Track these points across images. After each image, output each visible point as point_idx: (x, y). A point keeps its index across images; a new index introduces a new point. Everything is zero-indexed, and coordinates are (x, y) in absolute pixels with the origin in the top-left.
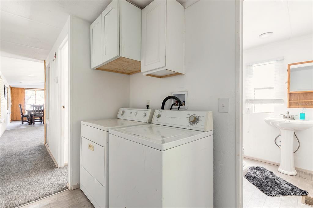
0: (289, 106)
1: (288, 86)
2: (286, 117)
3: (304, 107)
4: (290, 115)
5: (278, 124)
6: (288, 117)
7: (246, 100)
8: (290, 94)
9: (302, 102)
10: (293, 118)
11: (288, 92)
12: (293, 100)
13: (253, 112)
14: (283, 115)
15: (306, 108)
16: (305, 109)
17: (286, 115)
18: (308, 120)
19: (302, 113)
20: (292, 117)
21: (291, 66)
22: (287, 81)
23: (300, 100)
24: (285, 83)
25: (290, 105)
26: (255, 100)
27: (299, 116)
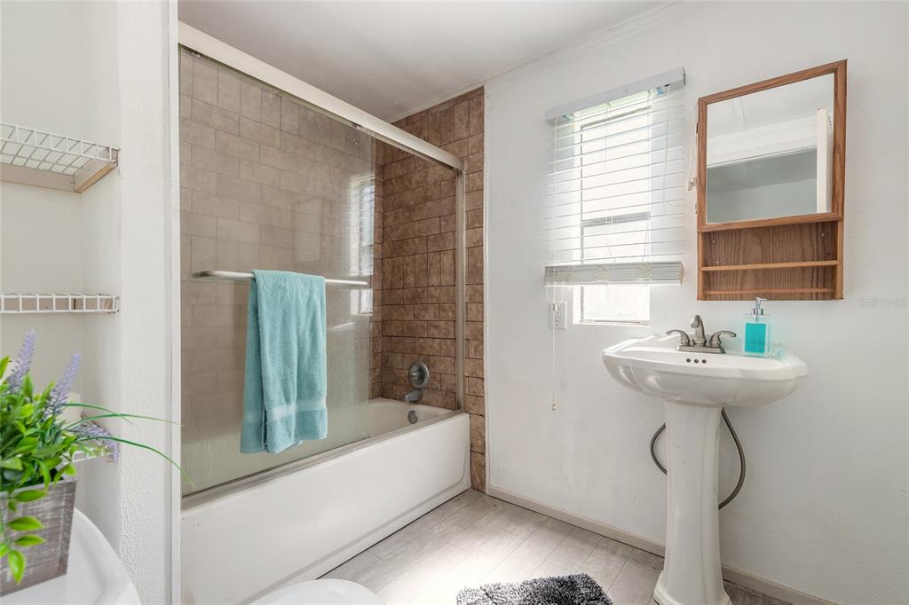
0: (704, 290)
1: (699, 199)
2: (691, 343)
3: (764, 296)
4: (708, 333)
5: (652, 380)
6: (700, 342)
7: (547, 268)
8: (709, 239)
9: (755, 271)
10: (720, 347)
11: (699, 226)
12: (720, 265)
13: (576, 320)
14: (679, 335)
15: (770, 297)
16: (764, 304)
17: (691, 332)
18: (778, 357)
19: (754, 322)
20: (715, 342)
21: (708, 106)
22: (695, 174)
23: (745, 263)
24: (687, 185)
25: (710, 286)
26: (583, 268)
27: (742, 335)
